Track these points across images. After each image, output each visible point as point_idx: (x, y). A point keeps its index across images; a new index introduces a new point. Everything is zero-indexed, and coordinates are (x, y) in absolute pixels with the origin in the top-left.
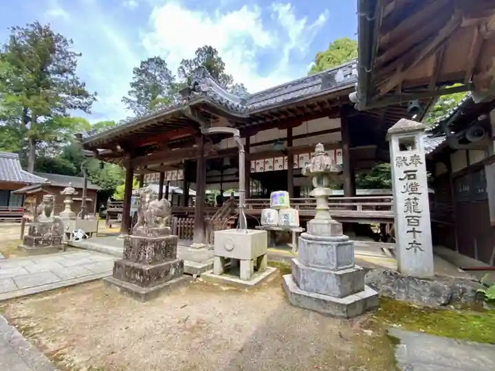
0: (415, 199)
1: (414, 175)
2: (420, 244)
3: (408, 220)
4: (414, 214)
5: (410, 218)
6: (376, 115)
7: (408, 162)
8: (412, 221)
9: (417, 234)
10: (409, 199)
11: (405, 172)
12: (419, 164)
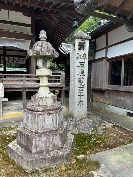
0: (83, 78)
1: (83, 65)
2: (82, 102)
3: (79, 89)
4: (82, 86)
5: (80, 88)
6: (50, 23)
7: (82, 57)
8: (81, 90)
9: (82, 96)
10: (80, 78)
11: (80, 63)
12: (85, 59)
